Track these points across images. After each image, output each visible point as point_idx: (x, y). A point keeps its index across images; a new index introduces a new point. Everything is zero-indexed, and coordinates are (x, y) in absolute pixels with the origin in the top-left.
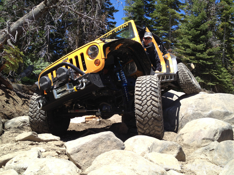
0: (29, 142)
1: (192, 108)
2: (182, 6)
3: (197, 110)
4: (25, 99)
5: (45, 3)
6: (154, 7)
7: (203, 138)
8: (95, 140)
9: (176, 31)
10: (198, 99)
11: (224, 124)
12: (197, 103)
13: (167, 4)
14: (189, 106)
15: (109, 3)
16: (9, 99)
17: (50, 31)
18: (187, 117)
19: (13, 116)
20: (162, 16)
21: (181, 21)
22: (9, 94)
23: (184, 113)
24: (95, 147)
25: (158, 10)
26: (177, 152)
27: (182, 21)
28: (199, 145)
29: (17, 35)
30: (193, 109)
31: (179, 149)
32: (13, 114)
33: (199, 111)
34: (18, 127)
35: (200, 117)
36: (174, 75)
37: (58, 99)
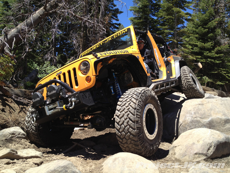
1: (190, 115)
2: (187, 4)
3: (195, 117)
4: (22, 107)
5: (45, 8)
6: (159, 6)
7: (195, 153)
9: (182, 30)
10: (197, 105)
11: (221, 135)
12: (197, 109)
13: (172, 3)
14: (187, 113)
15: (113, 4)
16: (5, 107)
18: (186, 124)
19: (7, 125)
20: (167, 15)
21: (186, 20)
22: (6, 102)
23: (182, 120)
25: (164, 9)
27: (188, 20)
28: (190, 161)
30: (192, 116)
32: (7, 123)
33: (198, 118)
34: (6, 140)
35: (200, 124)
36: (176, 81)
37: (50, 115)
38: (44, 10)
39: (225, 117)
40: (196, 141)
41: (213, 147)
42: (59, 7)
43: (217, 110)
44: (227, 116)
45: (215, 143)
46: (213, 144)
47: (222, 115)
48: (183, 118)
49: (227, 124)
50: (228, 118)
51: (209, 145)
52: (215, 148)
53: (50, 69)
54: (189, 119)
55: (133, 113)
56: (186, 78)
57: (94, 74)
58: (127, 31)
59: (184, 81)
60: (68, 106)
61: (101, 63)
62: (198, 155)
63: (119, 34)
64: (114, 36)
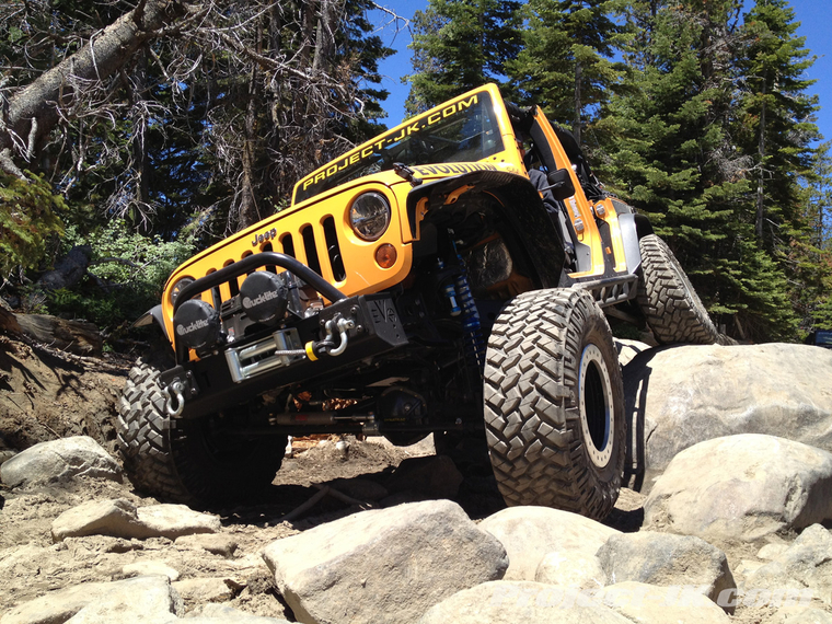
0: (109, 539)
1: (682, 399)
2: (617, 35)
3: (700, 406)
4: (67, 373)
5: (137, 18)
6: (518, 38)
7: (745, 510)
8: (395, 538)
9: (601, 122)
10: (703, 366)
11: (815, 456)
12: (702, 379)
13: (567, 28)
14: (671, 392)
15: (361, 22)
16: (10, 371)
17: (147, 122)
18: (669, 430)
19: (25, 437)
20: (550, 70)
21: (615, 88)
22: (10, 354)
23: (657, 417)
24: (397, 566)
25: (536, 49)
26: (714, 578)
27: (620, 90)
28: (733, 538)
29: (36, 133)
30: (687, 401)
31: (719, 565)
32: (26, 429)
33: (709, 408)
34: (54, 480)
35: (716, 429)
36: (630, 282)
37: (244, 381)
38: (134, 26)
39: (799, 402)
40: (743, 475)
41: (799, 491)
42: (190, 15)
43: (770, 380)
44: (806, 401)
45: (804, 478)
46: (799, 483)
47: (789, 398)
48: (660, 410)
49: (806, 428)
50: (807, 409)
51: (787, 484)
52: (806, 494)
53: (126, 245)
54: (679, 412)
55: (554, 371)
56: (660, 273)
57: (408, 236)
58: (476, 102)
59: (653, 283)
60: (323, 346)
61: (425, 200)
62: (755, 519)
63: (448, 112)
64: (429, 119)
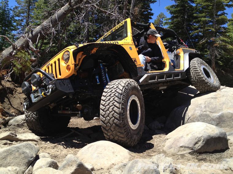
1: (200, 109)
12: (208, 103)
18: (194, 118)
26: (75, 169)
28: (175, 153)
29: (39, 37)
31: (77, 165)
33: (207, 112)
35: (208, 118)
38: (69, 6)
40: (186, 135)
43: (230, 104)
45: (204, 137)
46: (202, 139)
51: (197, 139)
52: (204, 142)
54: (198, 113)
62: (183, 148)
